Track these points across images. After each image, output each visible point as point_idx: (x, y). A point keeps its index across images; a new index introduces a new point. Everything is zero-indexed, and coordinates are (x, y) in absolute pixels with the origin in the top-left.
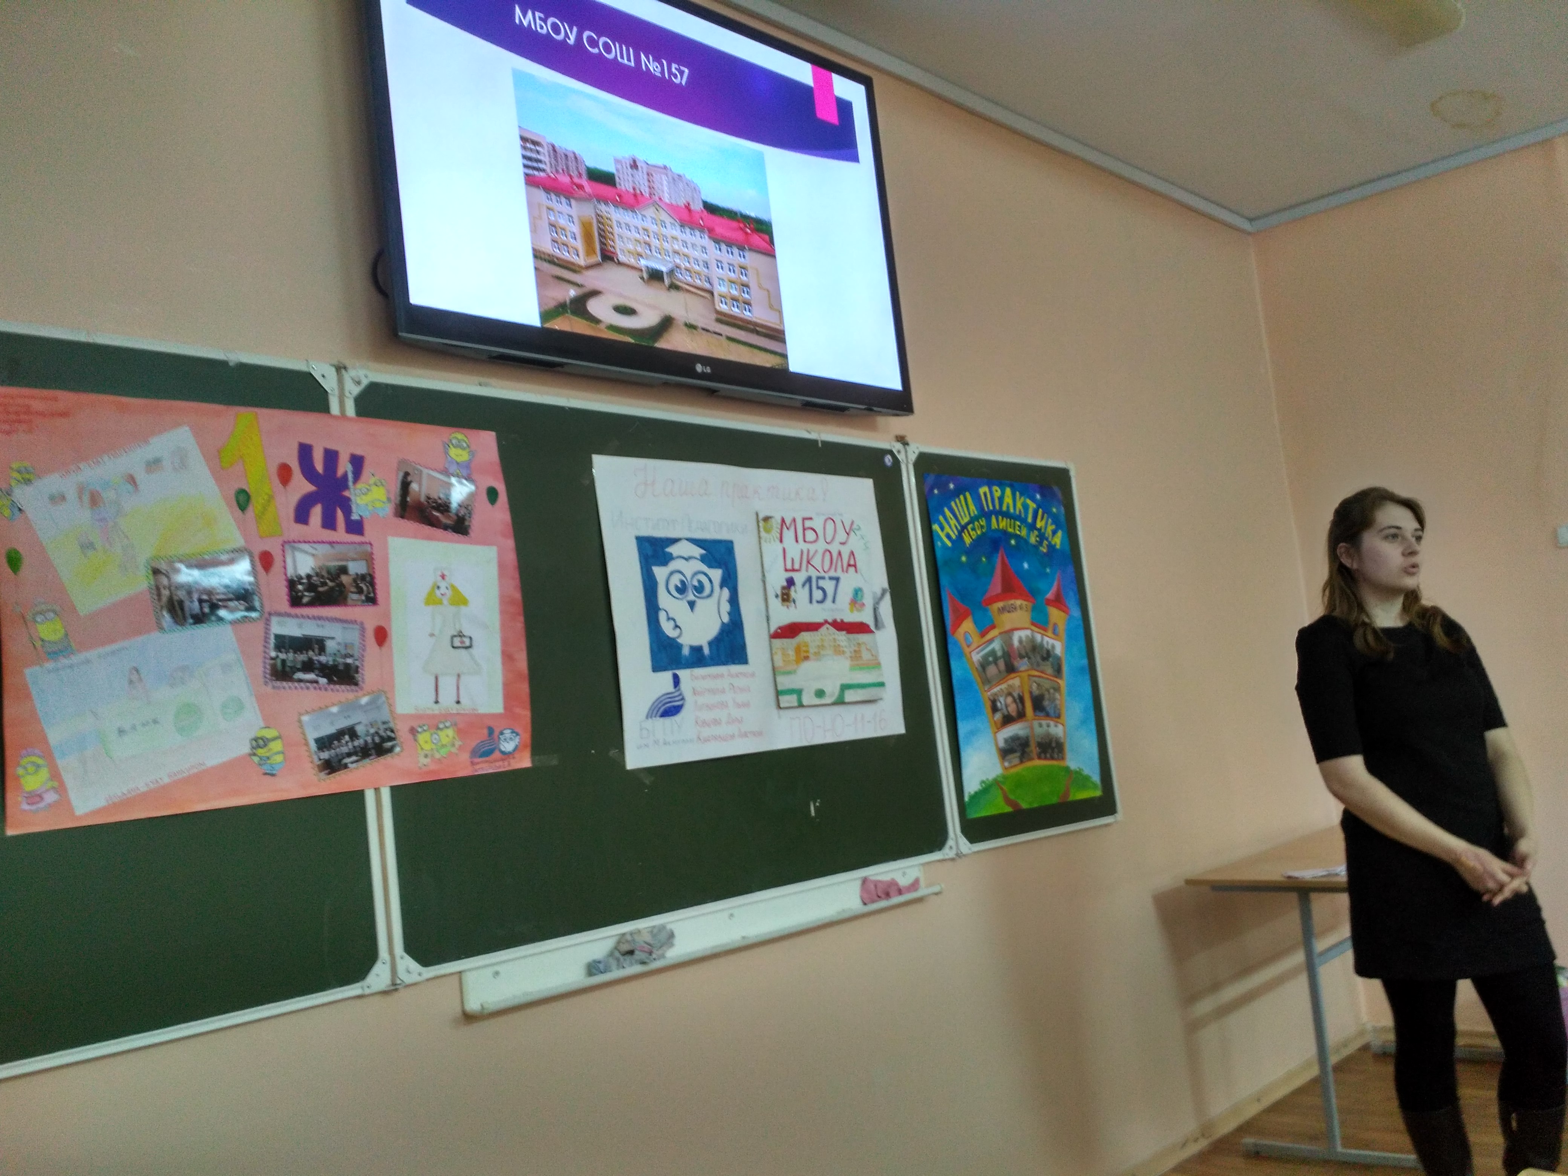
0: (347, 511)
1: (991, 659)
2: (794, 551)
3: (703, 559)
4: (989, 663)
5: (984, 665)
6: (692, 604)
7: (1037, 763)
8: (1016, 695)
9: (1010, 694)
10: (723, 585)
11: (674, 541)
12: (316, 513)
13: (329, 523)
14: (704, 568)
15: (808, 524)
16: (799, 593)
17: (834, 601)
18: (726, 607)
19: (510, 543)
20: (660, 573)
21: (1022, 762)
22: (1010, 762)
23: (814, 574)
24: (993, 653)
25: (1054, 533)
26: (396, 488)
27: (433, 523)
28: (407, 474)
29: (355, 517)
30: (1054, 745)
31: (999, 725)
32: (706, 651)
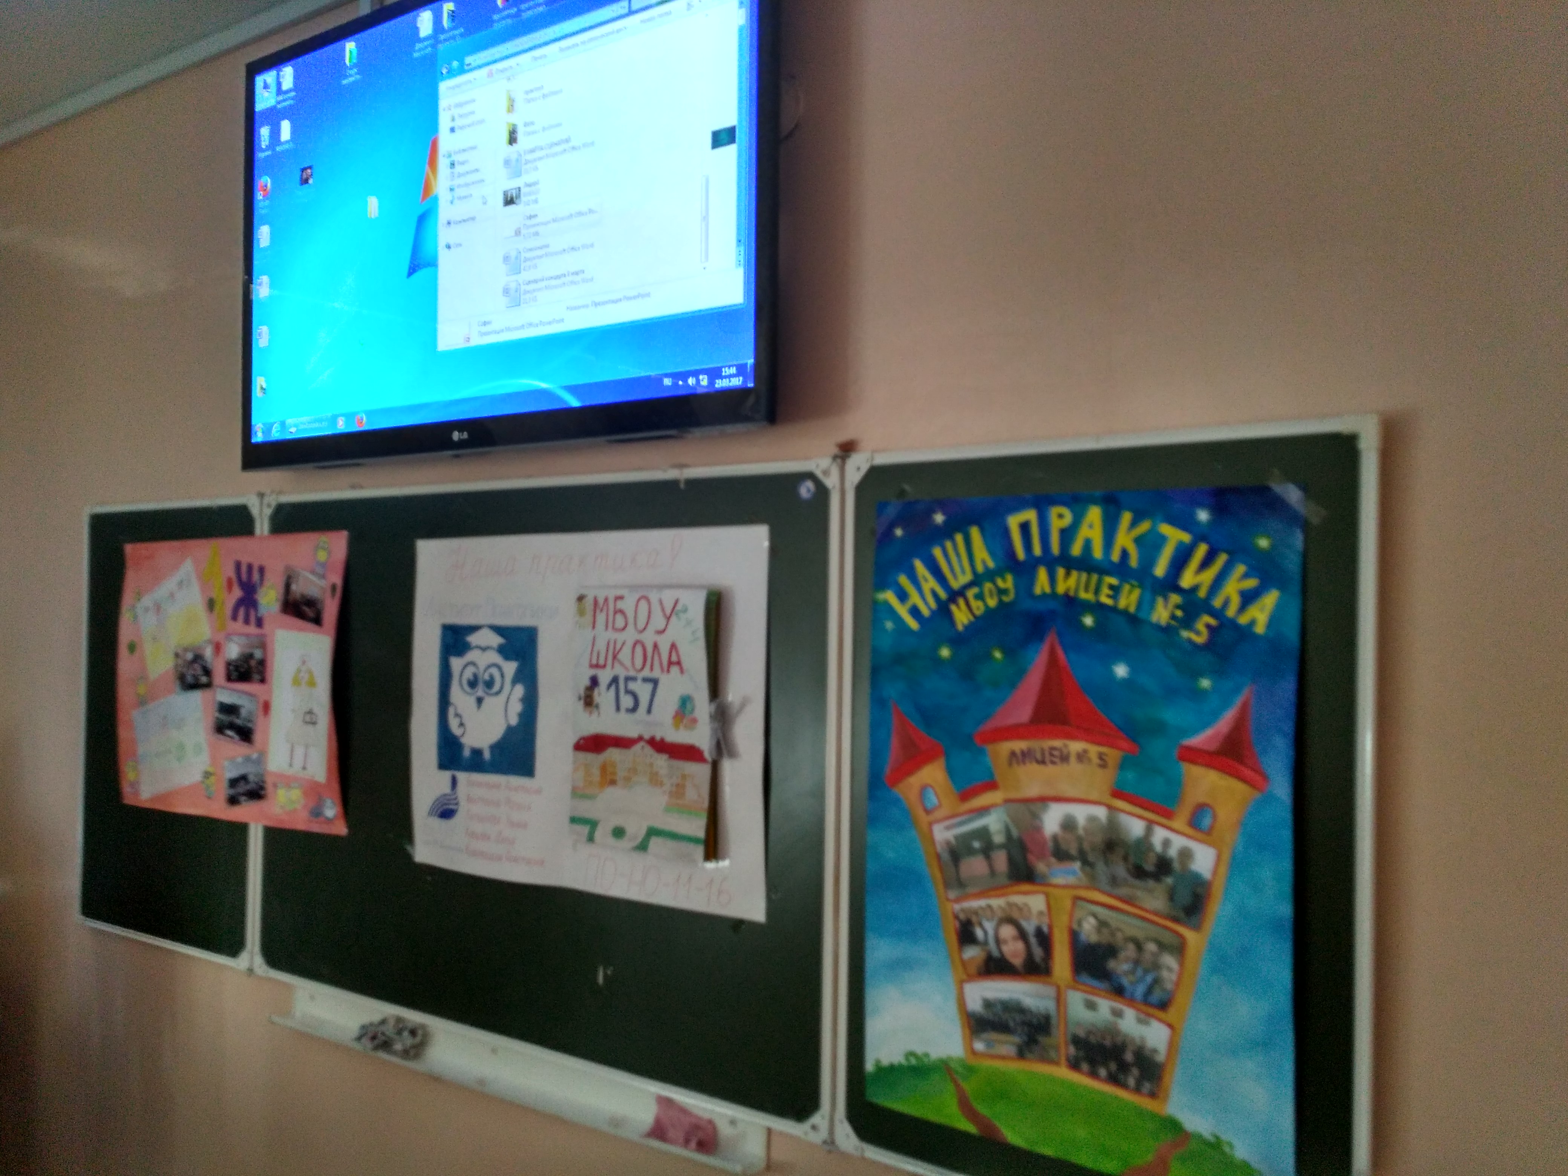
0: (256, 611)
1: (977, 845)
2: (603, 637)
3: (502, 651)
4: (971, 852)
6: (480, 701)
7: (1064, 1072)
8: (1030, 927)
9: (1010, 920)
10: (516, 680)
11: (474, 629)
12: (241, 611)
13: (247, 621)
14: (501, 660)
15: (620, 604)
16: (604, 697)
17: (649, 711)
18: (516, 707)
21: (1021, 1054)
22: (989, 1044)
23: (622, 673)
24: (983, 834)
26: (281, 590)
27: (303, 616)
28: (289, 577)
30: (1129, 1057)
31: (973, 970)
32: (487, 755)
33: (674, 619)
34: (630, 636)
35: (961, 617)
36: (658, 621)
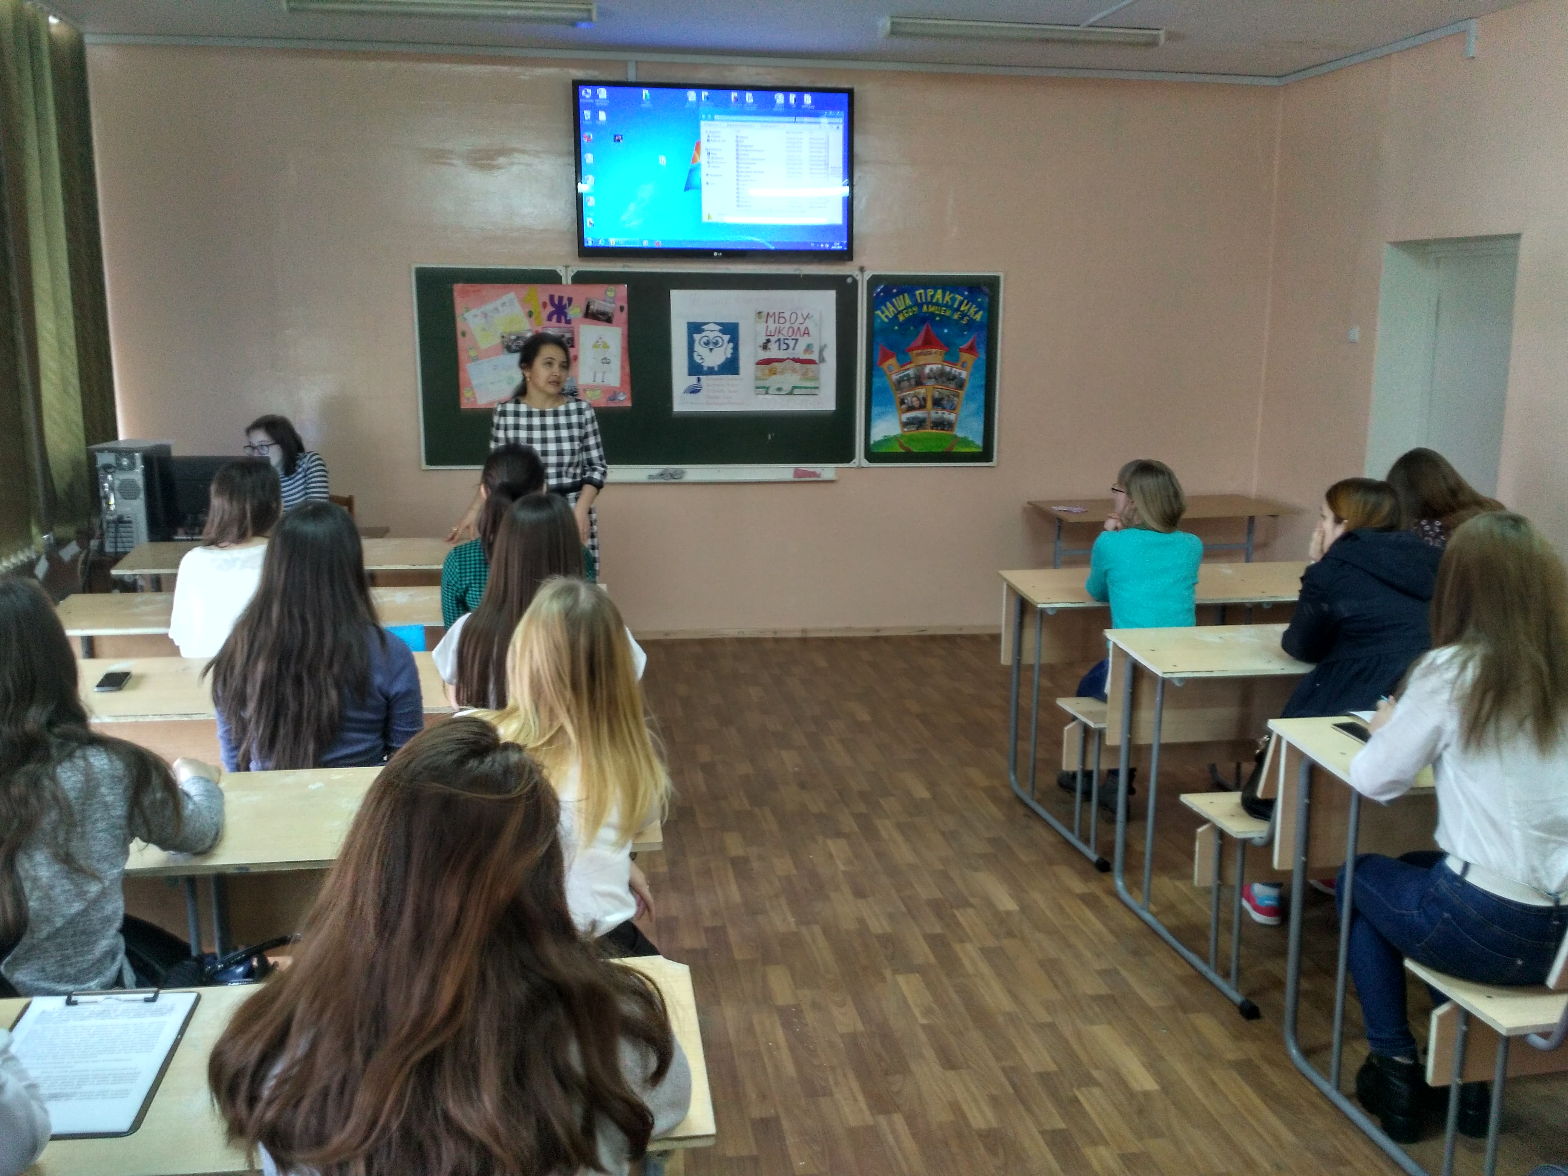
0: (566, 317)
1: (905, 378)
2: (772, 326)
3: (720, 331)
4: (904, 380)
5: (899, 382)
6: (711, 350)
7: (930, 431)
8: (921, 397)
9: (916, 396)
11: (708, 323)
12: (555, 317)
13: (559, 321)
14: (720, 335)
15: (781, 315)
16: (773, 346)
17: (793, 349)
18: (730, 351)
19: (626, 327)
20: (697, 337)
21: (918, 429)
22: (909, 429)
23: (782, 337)
24: (908, 375)
25: (976, 313)
26: (584, 308)
27: (598, 319)
28: (589, 303)
29: (568, 318)
30: (945, 423)
31: (904, 411)
33: (807, 320)
34: (788, 325)
35: (901, 318)
36: (800, 320)
